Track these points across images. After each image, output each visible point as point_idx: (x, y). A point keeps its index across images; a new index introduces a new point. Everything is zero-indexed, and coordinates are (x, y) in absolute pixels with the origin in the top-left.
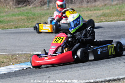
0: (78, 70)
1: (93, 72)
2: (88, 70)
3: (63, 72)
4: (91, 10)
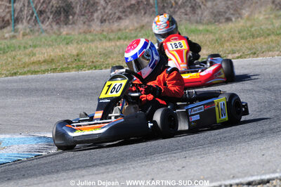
0: (83, 176)
3: (48, 180)
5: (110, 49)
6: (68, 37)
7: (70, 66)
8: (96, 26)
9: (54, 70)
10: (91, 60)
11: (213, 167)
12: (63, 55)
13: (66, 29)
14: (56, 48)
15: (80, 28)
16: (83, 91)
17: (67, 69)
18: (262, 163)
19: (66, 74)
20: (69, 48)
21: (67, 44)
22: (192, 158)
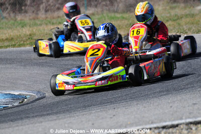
0: (41, 122)
6: (22, 22)
7: (25, 43)
8: (42, 15)
9: (14, 46)
11: (136, 116)
12: (20, 35)
13: (20, 17)
14: (14, 30)
15: (30, 16)
16: (35, 61)
17: (23, 45)
18: (171, 113)
19: (22, 48)
20: (24, 30)
21: (23, 27)
22: (119, 109)
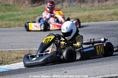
0: (93, 66)
1: (107, 68)
2: (102, 66)
3: (78, 67)
4: (102, 9)
5: (102, 13)
6: (84, 8)
8: (96, 4)
10: (95, 18)
12: (83, 16)
14: (80, 13)
15: (89, 5)
17: (85, 22)
20: (85, 13)
